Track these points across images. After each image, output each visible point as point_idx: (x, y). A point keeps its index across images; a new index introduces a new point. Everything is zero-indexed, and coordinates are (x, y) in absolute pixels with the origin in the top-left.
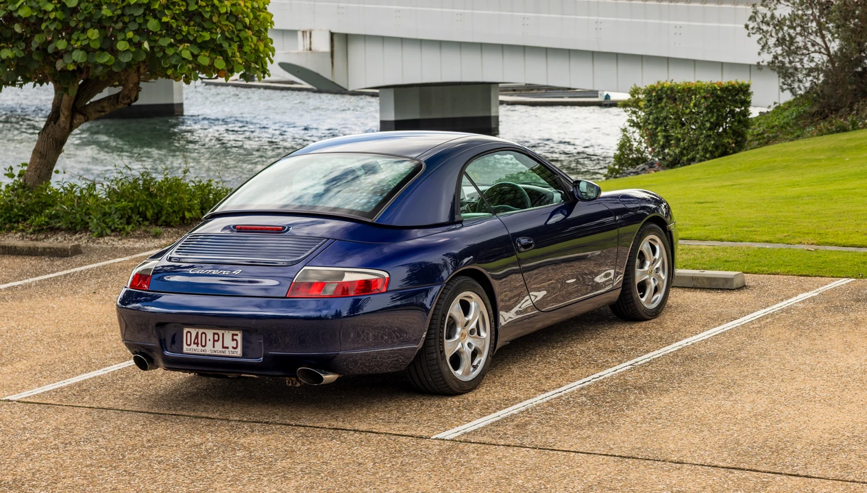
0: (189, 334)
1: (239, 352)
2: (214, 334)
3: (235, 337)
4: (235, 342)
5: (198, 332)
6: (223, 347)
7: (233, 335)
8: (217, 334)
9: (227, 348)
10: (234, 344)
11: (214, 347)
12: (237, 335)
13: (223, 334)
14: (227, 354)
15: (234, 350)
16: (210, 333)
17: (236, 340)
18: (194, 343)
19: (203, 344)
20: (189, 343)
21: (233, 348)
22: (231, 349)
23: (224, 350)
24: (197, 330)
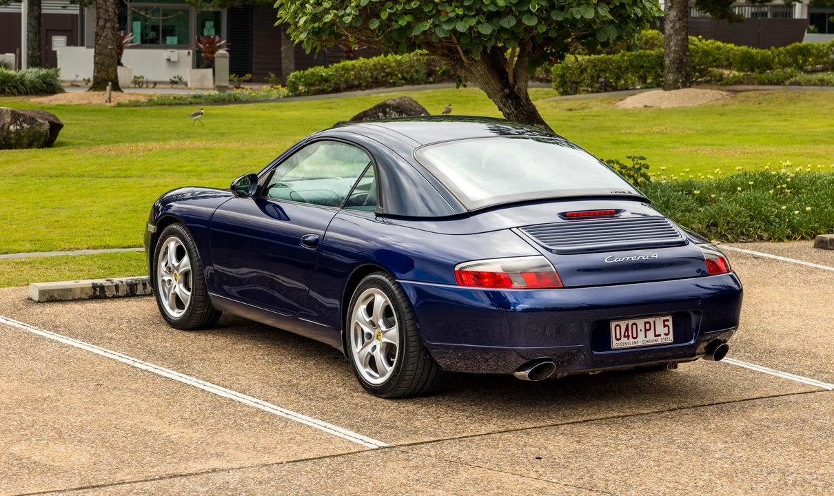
1: (670, 338)
2: (646, 323)
3: (666, 323)
4: (667, 328)
5: (627, 325)
6: (656, 336)
7: (665, 321)
8: (649, 323)
9: (660, 335)
10: (666, 330)
11: (646, 337)
12: (668, 320)
13: (654, 322)
14: (660, 342)
15: (666, 337)
16: (641, 323)
18: (625, 336)
20: (618, 337)
21: (666, 334)
22: (663, 336)
23: (656, 338)
24: (626, 322)
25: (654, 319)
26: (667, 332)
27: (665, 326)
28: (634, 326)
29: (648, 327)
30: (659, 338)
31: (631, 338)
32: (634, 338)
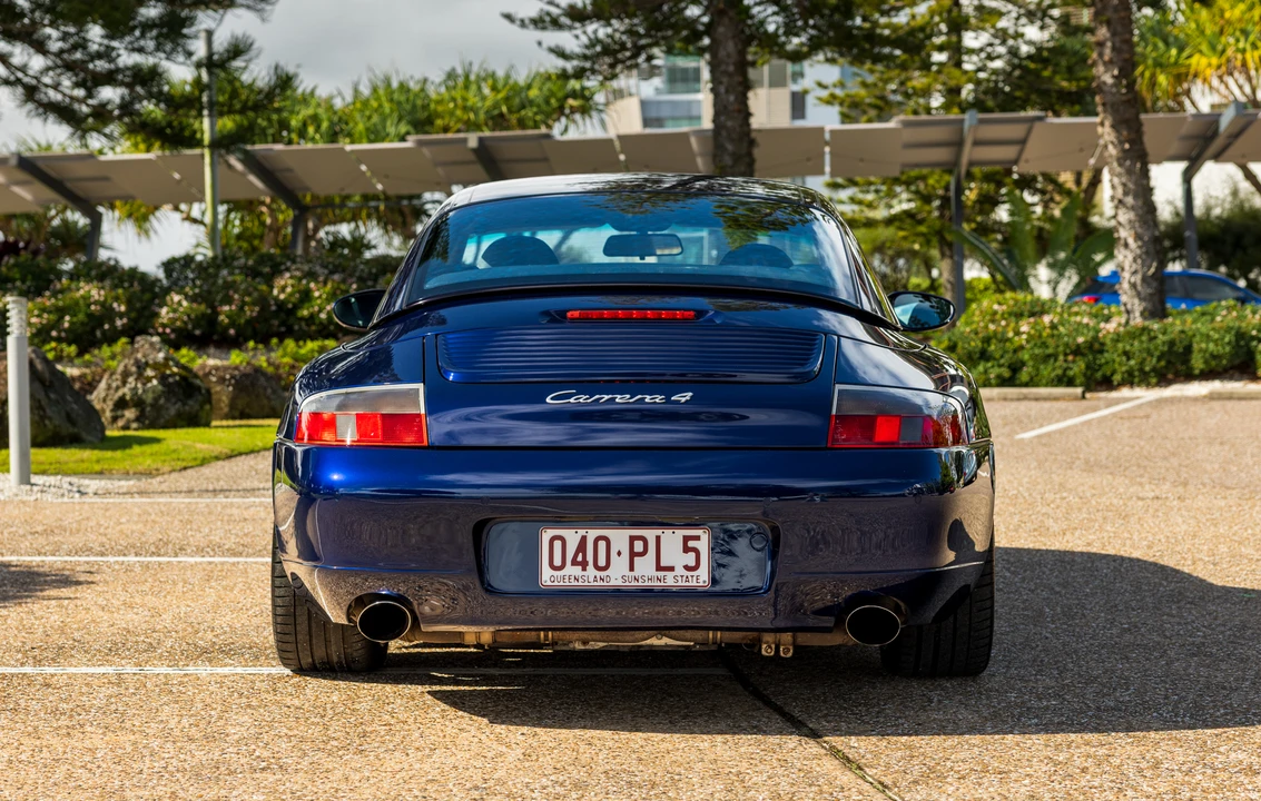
0: (558, 544)
2: (632, 539)
3: (691, 544)
4: (692, 555)
5: (584, 539)
6: (659, 568)
7: (686, 539)
8: (644, 539)
9: (671, 569)
10: (690, 559)
11: (632, 569)
12: (697, 538)
13: (658, 538)
16: (620, 537)
17: (696, 551)
18: (574, 562)
19: (602, 562)
20: (558, 562)
21: (687, 568)
22: (680, 571)
23: (661, 574)
24: (582, 532)
25: (658, 532)
26: (692, 563)
27: (686, 550)
28: (602, 545)
29: (639, 546)
30: (670, 575)
31: (590, 567)
32: (597, 568)
